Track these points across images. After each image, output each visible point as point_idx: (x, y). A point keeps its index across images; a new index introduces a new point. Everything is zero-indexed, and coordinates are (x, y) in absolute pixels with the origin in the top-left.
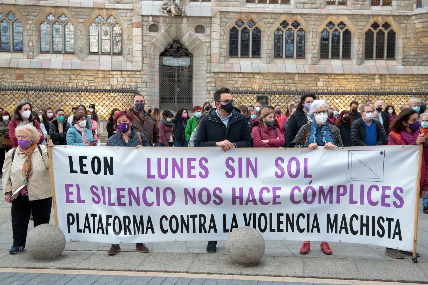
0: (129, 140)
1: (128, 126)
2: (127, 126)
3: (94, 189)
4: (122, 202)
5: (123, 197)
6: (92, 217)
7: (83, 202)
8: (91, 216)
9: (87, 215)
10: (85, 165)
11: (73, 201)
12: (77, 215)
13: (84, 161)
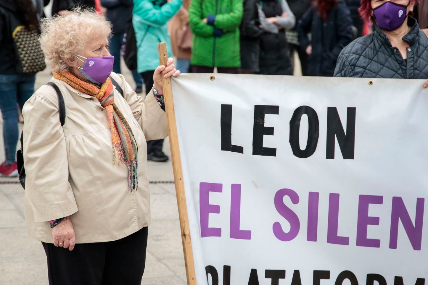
0: (409, 50)
1: (405, 13)
2: (401, 13)
3: (287, 200)
4: (370, 236)
5: (375, 221)
6: (270, 280)
7: (247, 235)
8: (267, 277)
9: (254, 273)
10: (270, 131)
11: (217, 232)
12: (227, 270)
13: (269, 120)
